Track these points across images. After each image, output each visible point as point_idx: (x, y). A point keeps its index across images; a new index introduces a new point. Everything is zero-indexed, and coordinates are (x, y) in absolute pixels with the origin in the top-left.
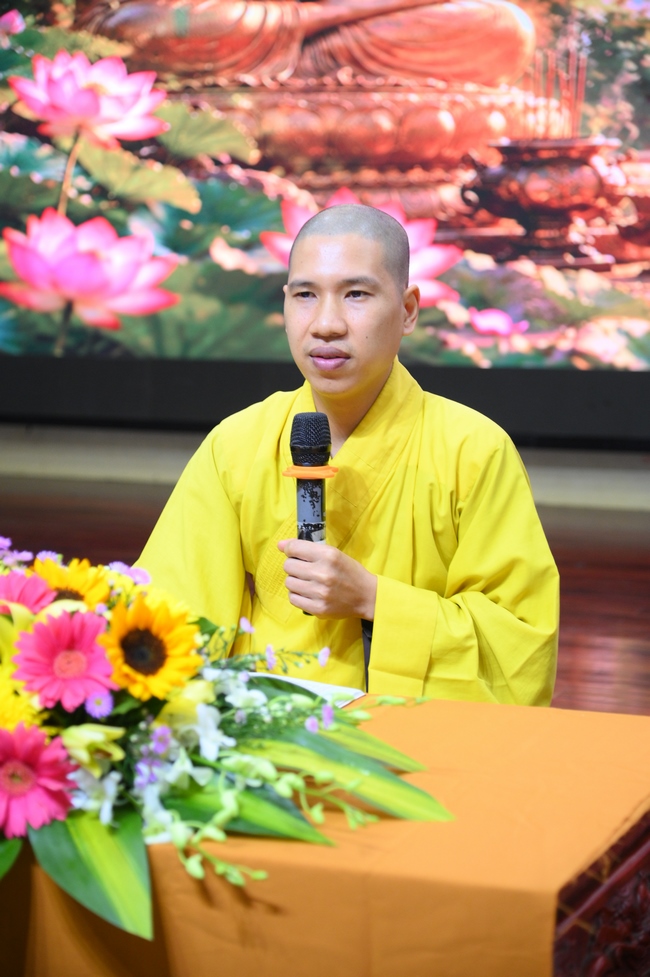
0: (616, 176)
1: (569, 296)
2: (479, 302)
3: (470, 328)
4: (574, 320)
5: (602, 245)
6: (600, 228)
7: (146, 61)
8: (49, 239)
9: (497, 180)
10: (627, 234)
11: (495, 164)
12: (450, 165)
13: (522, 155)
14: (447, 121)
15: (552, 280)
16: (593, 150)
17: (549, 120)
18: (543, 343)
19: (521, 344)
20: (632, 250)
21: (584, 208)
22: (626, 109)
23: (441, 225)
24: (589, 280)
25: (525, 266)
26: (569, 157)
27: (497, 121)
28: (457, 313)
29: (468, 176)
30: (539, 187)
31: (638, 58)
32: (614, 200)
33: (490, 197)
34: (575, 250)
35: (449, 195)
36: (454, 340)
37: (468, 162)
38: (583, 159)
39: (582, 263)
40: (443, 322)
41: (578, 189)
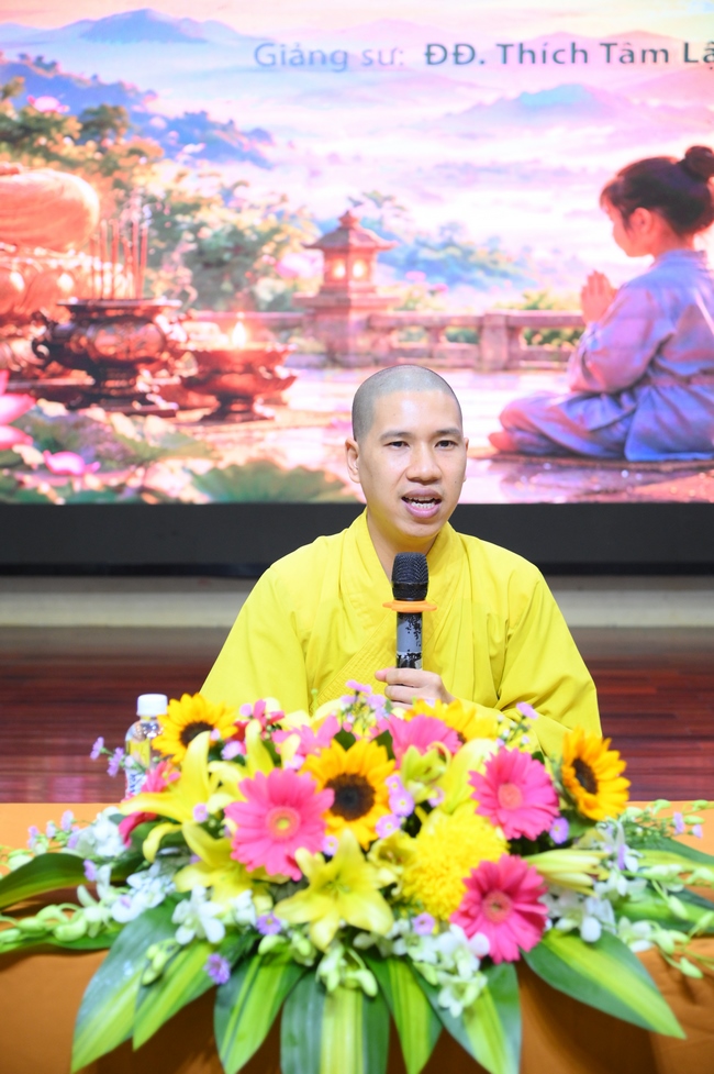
0: (177, 334)
1: (138, 439)
2: (54, 446)
3: (44, 468)
4: (144, 461)
5: (166, 393)
6: (164, 378)
9: (68, 335)
10: (189, 384)
11: (65, 321)
12: (22, 322)
13: (89, 313)
14: (17, 281)
15: (122, 425)
16: (156, 310)
17: (116, 282)
18: (114, 482)
19: (93, 482)
20: (194, 398)
21: (149, 361)
22: (185, 274)
23: (13, 376)
24: (155, 425)
25: (96, 413)
26: (135, 315)
27: (65, 283)
28: (32, 455)
29: (39, 331)
30: (107, 342)
31: (195, 229)
32: (177, 354)
33: (59, 350)
34: (142, 398)
35: (21, 348)
36: (28, 479)
37: (39, 319)
38: (148, 316)
39: (148, 409)
40: (19, 464)
41: (143, 344)
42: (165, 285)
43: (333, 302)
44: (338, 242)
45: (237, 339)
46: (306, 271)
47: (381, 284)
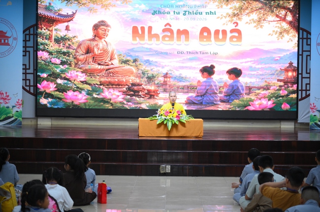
0: (145, 87)
1: (139, 101)
2: (128, 101)
3: (127, 104)
4: (140, 104)
5: (143, 95)
6: (143, 93)
7: (85, 72)
8: (70, 93)
9: (131, 87)
10: (146, 94)
11: (130, 86)
12: (125, 85)
13: (133, 85)
14: (124, 80)
15: (137, 99)
16: (142, 84)
17: (137, 81)
18: (136, 106)
19: (133, 106)
20: (147, 96)
21: (141, 91)
22: (146, 80)
23: (123, 92)
24: (142, 99)
25: (134, 97)
26: (139, 85)
27: (131, 80)
28: (125, 102)
29: (127, 87)
30: (136, 88)
31: (147, 74)
32: (145, 90)
33: (129, 89)
34: (140, 95)
35: (125, 89)
36: (125, 106)
37: (127, 85)
38: (141, 85)
39: (141, 97)
40: (124, 104)
41: (140, 88)
42: (143, 81)
43: (165, 83)
44: (166, 76)
45: (152, 88)
46: (162, 79)
47: (171, 82)
